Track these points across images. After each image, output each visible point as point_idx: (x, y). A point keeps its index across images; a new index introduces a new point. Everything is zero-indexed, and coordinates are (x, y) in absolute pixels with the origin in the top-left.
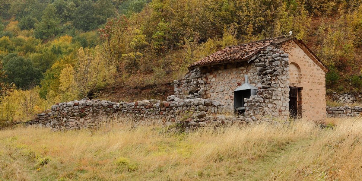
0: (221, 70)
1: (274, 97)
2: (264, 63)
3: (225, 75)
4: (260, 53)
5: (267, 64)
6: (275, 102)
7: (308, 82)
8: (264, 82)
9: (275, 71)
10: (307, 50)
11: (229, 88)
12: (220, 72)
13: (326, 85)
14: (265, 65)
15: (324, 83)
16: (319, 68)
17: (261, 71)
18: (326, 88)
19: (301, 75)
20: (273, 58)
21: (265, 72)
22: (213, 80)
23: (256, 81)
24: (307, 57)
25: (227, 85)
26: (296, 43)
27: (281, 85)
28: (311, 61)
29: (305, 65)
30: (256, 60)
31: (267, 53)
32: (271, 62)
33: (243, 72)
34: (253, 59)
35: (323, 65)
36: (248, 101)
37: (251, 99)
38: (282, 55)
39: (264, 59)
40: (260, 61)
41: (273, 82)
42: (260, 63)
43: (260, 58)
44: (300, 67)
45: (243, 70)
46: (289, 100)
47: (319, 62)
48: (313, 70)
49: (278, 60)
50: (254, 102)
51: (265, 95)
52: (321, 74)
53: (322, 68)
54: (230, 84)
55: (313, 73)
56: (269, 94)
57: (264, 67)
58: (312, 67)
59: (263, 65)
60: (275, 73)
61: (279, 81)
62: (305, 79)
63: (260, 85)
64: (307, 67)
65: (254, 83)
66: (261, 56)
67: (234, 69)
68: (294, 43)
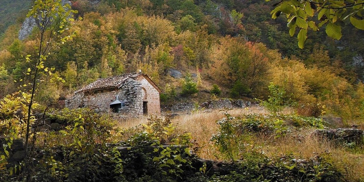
0: (99, 93)
1: (135, 107)
2: (127, 88)
3: (102, 96)
4: (125, 83)
5: (130, 89)
6: (136, 110)
7: (151, 98)
8: (129, 99)
9: (135, 92)
10: (150, 80)
11: (105, 103)
12: (98, 94)
13: (160, 100)
14: (128, 89)
15: (159, 98)
16: (156, 90)
17: (126, 93)
18: (160, 101)
19: (147, 94)
20: (133, 85)
21: (128, 93)
22: (94, 99)
23: (123, 98)
24: (149, 84)
25: (103, 101)
26: (143, 76)
27: (139, 100)
28: (151, 86)
29: (148, 89)
30: (123, 87)
31: (129, 83)
32: (132, 88)
33: (115, 94)
34: (121, 86)
35: (158, 88)
36: (121, 110)
37: (122, 108)
38: (138, 84)
39: (128, 86)
40: (125, 87)
41: (134, 99)
42: (125, 89)
43: (125, 85)
44: (146, 90)
45: (114, 92)
46: (142, 108)
47: (156, 87)
48: (153, 91)
49: (136, 86)
50: (125, 110)
51: (131, 106)
52: (157, 93)
53: (158, 90)
54: (106, 101)
55: (153, 93)
56: (133, 105)
57: (128, 90)
58: (152, 90)
59: (127, 89)
60: (135, 94)
61: (137, 98)
62: (149, 97)
63: (126, 101)
64: (150, 89)
65: (122, 100)
66: (126, 84)
67: (108, 92)
68: (142, 76)
